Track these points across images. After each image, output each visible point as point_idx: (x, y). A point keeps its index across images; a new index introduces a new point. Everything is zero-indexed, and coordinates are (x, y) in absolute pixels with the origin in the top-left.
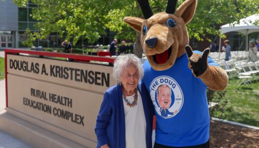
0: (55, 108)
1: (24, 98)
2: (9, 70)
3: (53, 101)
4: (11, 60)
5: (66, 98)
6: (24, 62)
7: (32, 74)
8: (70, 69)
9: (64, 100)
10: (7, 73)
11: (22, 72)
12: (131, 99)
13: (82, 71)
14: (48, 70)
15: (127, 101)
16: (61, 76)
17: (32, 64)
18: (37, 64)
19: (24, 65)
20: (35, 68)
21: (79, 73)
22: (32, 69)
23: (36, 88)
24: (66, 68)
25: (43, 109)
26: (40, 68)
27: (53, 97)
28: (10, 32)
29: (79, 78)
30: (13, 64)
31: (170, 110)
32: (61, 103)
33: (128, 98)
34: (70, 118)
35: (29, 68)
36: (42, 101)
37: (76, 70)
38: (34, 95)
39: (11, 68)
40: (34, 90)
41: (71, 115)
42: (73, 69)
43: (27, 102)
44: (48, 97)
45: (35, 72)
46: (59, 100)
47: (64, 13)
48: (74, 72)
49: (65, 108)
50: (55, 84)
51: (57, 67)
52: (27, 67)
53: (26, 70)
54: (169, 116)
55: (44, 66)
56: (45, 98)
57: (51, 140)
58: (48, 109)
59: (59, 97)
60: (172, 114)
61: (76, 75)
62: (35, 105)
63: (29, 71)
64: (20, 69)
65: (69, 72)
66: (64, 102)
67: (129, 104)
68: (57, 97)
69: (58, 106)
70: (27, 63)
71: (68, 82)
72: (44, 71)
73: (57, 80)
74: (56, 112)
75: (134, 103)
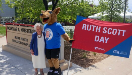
0: (23, 42)
1: (13, 40)
2: (7, 30)
3: (22, 40)
4: (8, 27)
5: (26, 39)
6: (12, 27)
7: (15, 31)
8: (27, 29)
9: (25, 39)
10: (7, 31)
11: (12, 31)
12: (40, 36)
13: (31, 30)
14: (20, 30)
15: (38, 36)
16: (24, 32)
17: (15, 28)
18: (17, 28)
19: (12, 28)
20: (16, 29)
21: (30, 30)
22: (15, 30)
23: (16, 36)
24: (25, 29)
25: (19, 43)
26: (18, 29)
27: (22, 39)
28: (12, 18)
29: (30, 32)
30: (9, 28)
31: (49, 38)
32: (25, 41)
33: (39, 35)
34: (27, 45)
35: (14, 29)
36: (19, 40)
37: (29, 30)
38: (16, 38)
39: (8, 29)
40: (16, 37)
41: (28, 44)
42: (28, 29)
43: (14, 41)
44: (20, 39)
45: (16, 30)
46: (24, 40)
47: (28, 11)
48: (28, 30)
49: (26, 42)
50: (22, 34)
51: (23, 29)
52: (13, 29)
53: (13, 30)
54: (49, 40)
55: (19, 28)
56: (19, 39)
57: (21, 52)
58: (21, 43)
59: (24, 38)
60: (49, 39)
61: (29, 31)
62: (16, 42)
63: (14, 30)
64: (9, 30)
65: (27, 30)
66: (25, 40)
67: (39, 37)
68: (23, 39)
69: (24, 41)
70: (13, 28)
71: (27, 33)
72: (19, 30)
73: (23, 33)
74: (23, 44)
75: (41, 37)
